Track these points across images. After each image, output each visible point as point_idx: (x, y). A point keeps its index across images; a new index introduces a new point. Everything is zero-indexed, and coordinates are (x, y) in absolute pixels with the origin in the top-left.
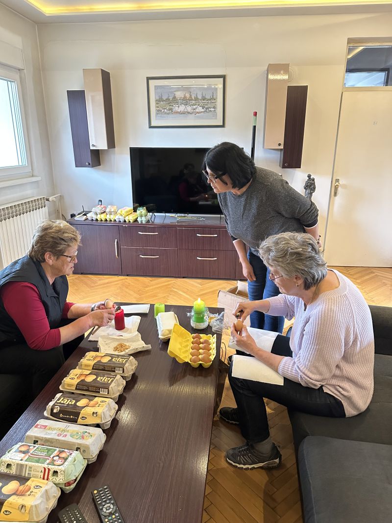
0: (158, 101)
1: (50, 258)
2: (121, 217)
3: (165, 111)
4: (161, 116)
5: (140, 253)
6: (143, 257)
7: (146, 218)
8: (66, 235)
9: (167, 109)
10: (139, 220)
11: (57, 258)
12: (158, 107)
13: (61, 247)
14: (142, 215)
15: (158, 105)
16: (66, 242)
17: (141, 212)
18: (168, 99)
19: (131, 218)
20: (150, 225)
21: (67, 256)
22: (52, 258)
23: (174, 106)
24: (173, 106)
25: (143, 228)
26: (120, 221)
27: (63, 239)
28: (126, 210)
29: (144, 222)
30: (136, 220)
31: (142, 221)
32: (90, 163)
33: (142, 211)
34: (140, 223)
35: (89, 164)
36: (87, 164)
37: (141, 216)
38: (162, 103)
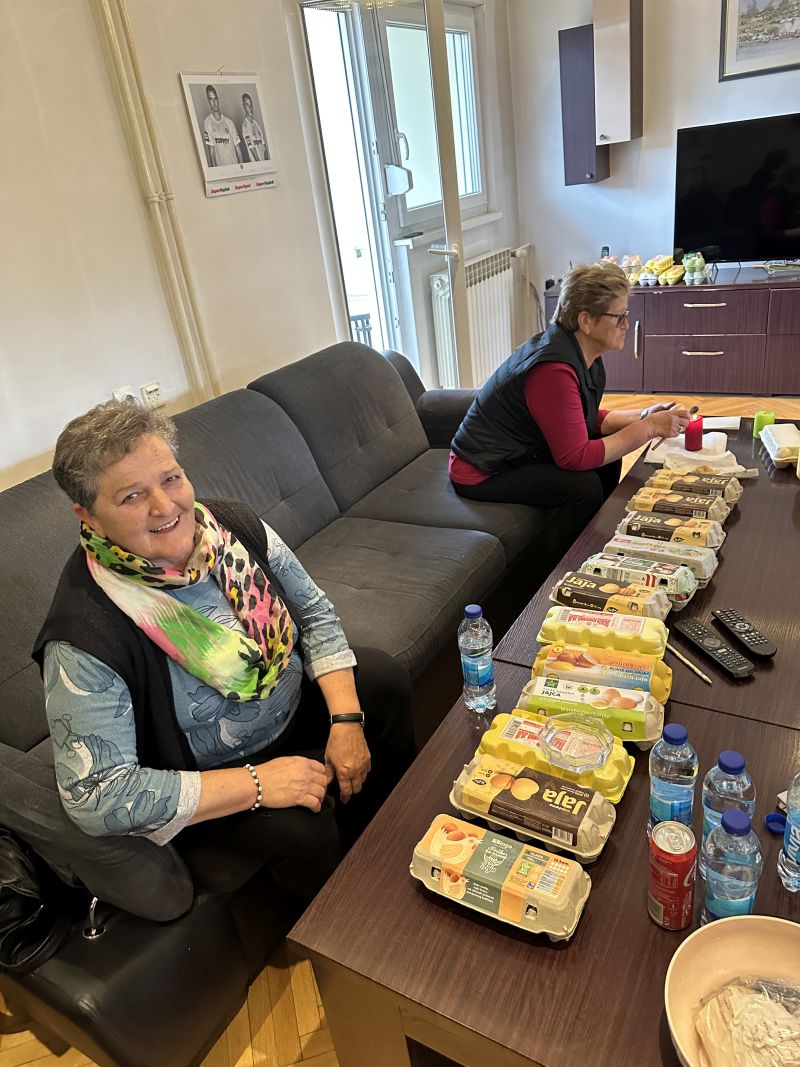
0: (744, 18)
1: (586, 322)
2: (649, 276)
3: (761, 36)
4: (749, 51)
5: (683, 347)
6: (689, 354)
7: (702, 274)
8: (609, 279)
9: (765, 31)
10: (687, 278)
11: (597, 321)
12: (744, 32)
13: (602, 300)
14: (695, 268)
15: (744, 27)
16: (608, 290)
17: (694, 262)
18: (769, 9)
19: (670, 276)
20: (709, 287)
21: (612, 315)
22: (589, 321)
23: (782, 21)
24: (779, 22)
25: (695, 294)
26: (648, 285)
27: (604, 287)
28: (661, 261)
29: (696, 283)
30: (681, 280)
31: (693, 280)
32: (594, 174)
33: (694, 260)
34: (688, 284)
35: (592, 176)
36: (588, 176)
37: (693, 270)
38: (754, 20)
